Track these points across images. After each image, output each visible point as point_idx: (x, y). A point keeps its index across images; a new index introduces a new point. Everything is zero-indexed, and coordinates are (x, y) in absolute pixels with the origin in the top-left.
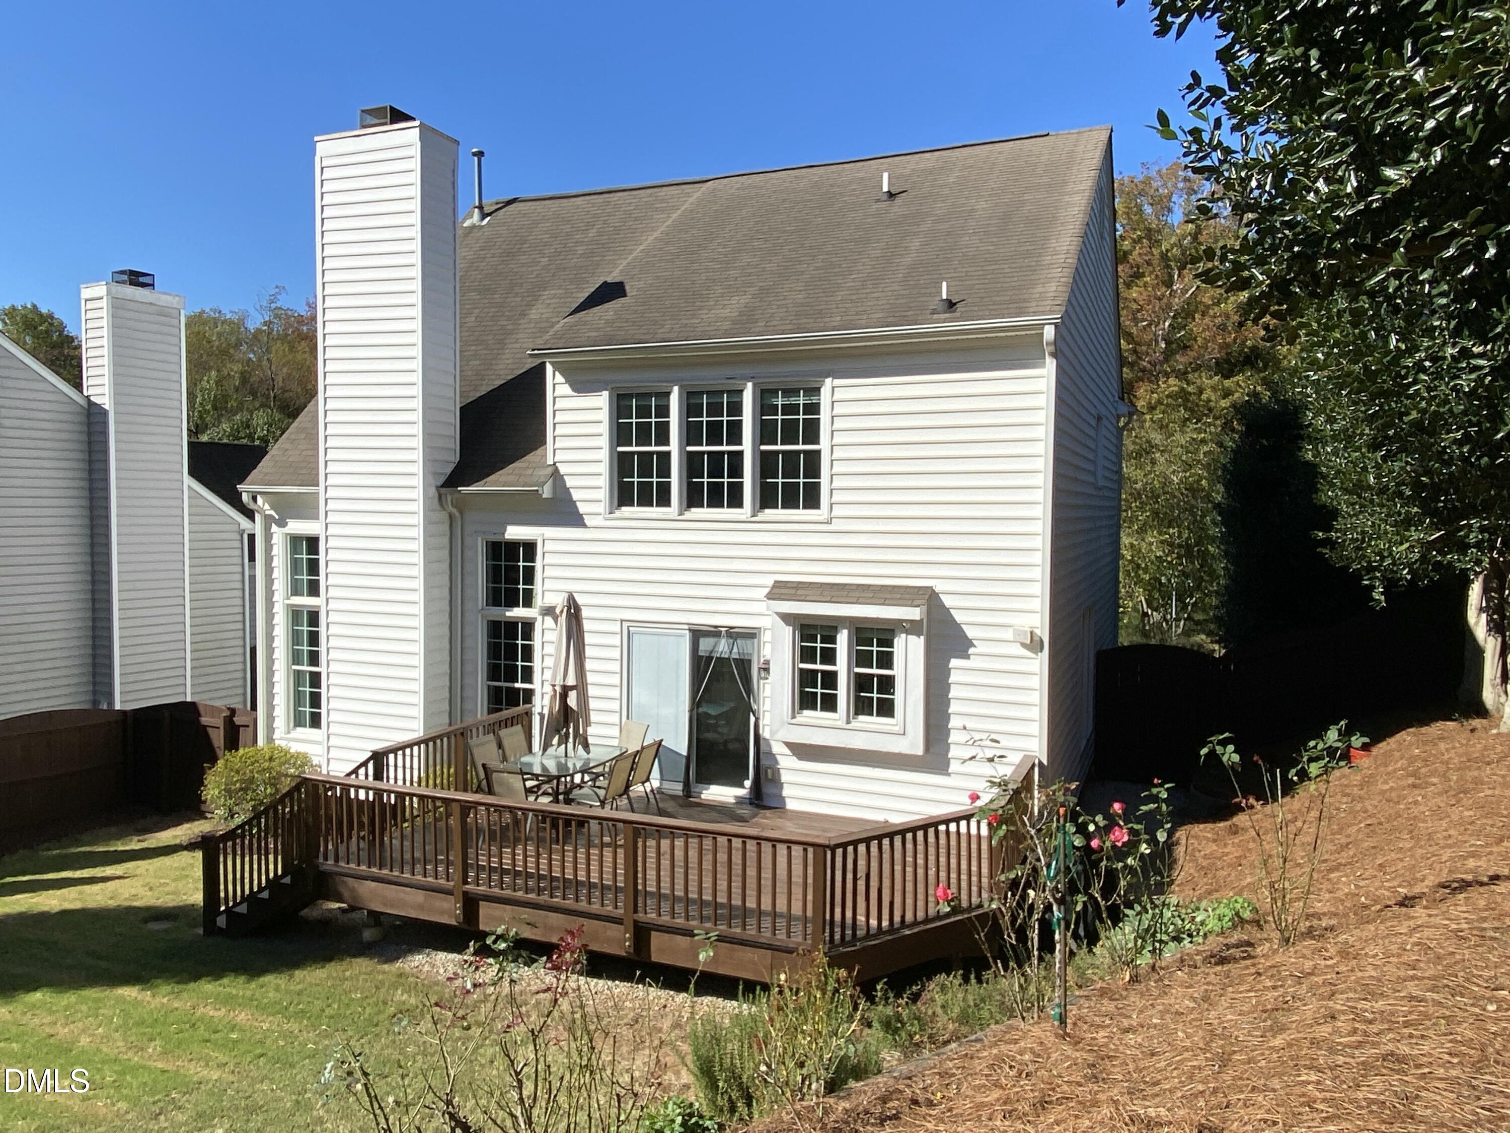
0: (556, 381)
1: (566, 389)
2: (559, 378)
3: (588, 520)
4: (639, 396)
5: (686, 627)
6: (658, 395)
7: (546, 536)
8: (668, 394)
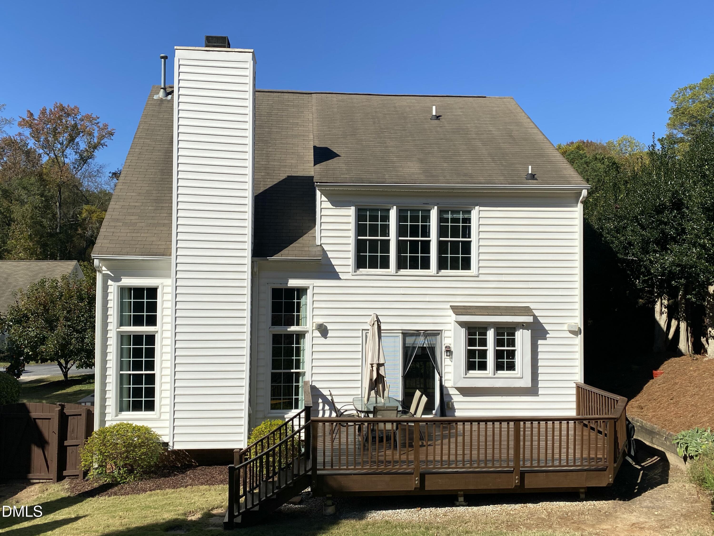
0: (322, 199)
1: (328, 205)
2: (324, 198)
3: (341, 276)
4: (371, 210)
5: (401, 331)
6: (382, 210)
7: (315, 285)
8: (388, 210)
